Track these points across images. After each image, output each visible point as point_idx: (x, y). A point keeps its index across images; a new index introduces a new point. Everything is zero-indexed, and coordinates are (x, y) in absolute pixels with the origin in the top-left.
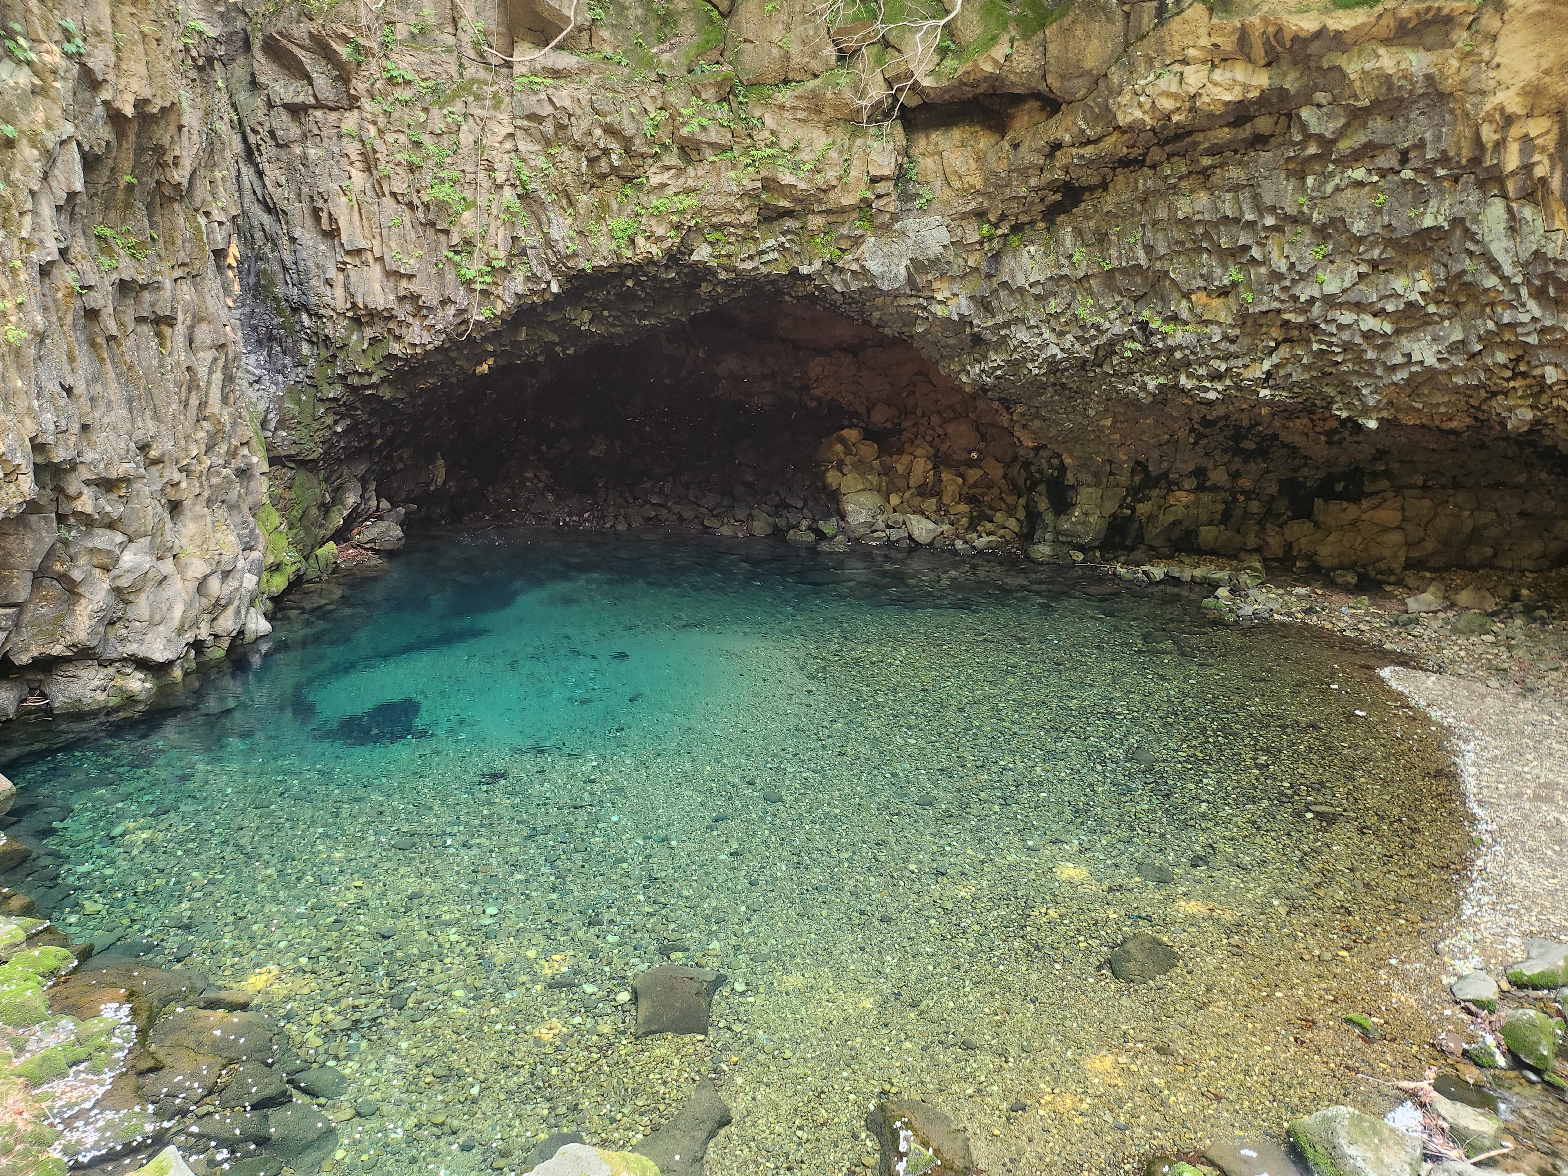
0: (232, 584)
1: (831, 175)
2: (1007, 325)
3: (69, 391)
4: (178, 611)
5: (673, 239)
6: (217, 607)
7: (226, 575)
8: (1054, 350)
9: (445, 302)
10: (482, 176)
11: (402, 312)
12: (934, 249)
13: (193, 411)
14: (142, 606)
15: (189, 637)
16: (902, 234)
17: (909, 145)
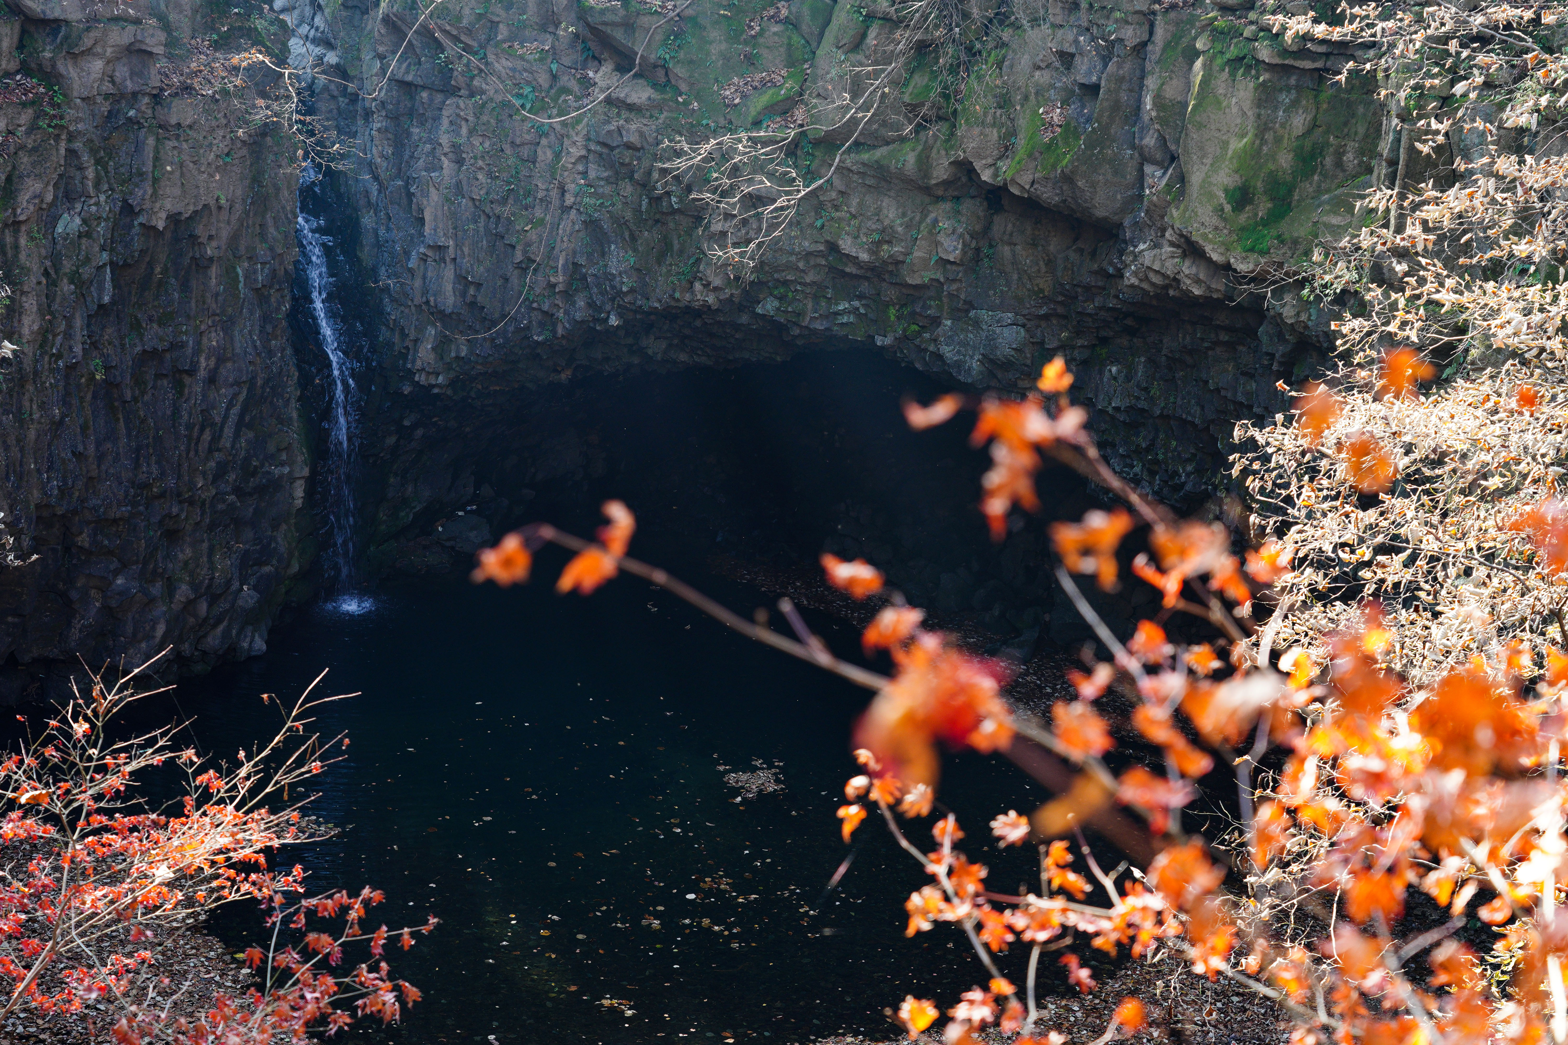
0: (223, 605)
1: (899, 252)
7: (215, 598)
12: (1003, 352)
13: (204, 447)
16: (977, 323)
17: (987, 228)
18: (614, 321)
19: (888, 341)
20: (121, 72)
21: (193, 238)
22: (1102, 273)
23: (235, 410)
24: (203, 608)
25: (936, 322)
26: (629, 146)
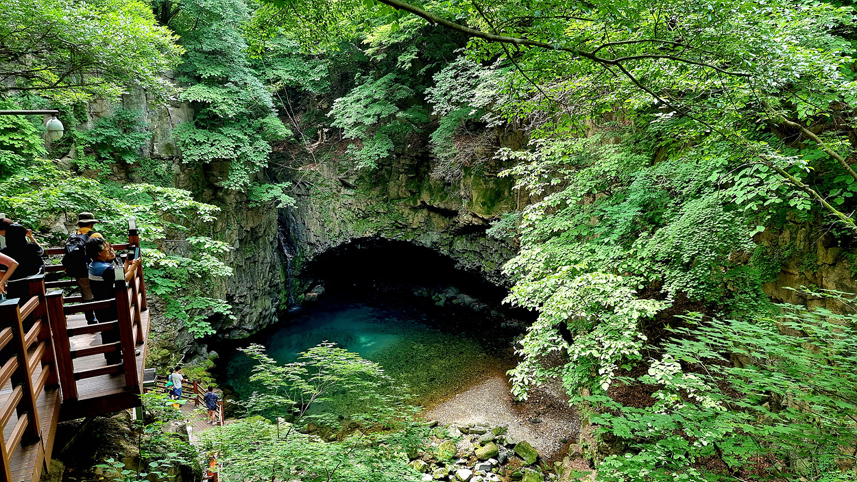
0: (268, 312)
1: (410, 221)
2: (458, 258)
3: (234, 282)
4: (255, 318)
5: (375, 232)
6: (265, 317)
7: (266, 311)
8: (467, 266)
9: (326, 243)
10: (334, 215)
11: (318, 244)
12: (435, 240)
13: (261, 278)
14: (247, 319)
15: (257, 324)
16: (428, 235)
17: (429, 214)
18: (350, 241)
19: (410, 240)
20: (238, 197)
21: (256, 233)
22: (455, 222)
23: (268, 269)
24: (264, 313)
25: (420, 235)
26: (350, 204)
